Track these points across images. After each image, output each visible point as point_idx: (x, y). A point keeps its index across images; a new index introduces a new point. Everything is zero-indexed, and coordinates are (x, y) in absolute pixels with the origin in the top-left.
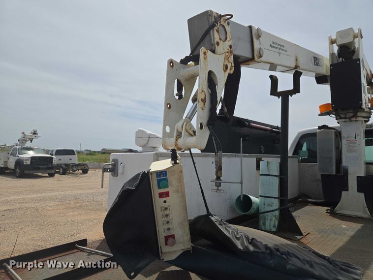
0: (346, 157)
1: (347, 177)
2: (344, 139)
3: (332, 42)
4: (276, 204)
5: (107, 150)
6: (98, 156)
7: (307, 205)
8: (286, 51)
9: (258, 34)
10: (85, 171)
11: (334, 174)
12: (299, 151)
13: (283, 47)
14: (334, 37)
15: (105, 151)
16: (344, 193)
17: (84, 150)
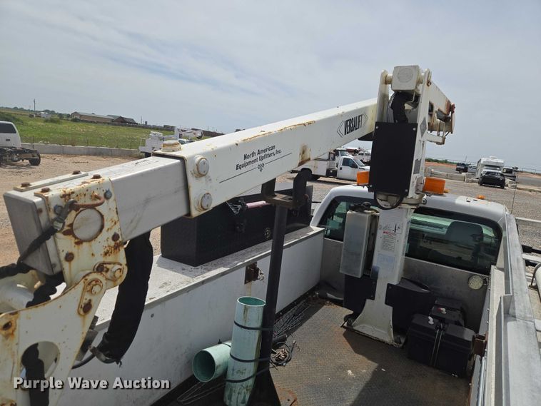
0: (379, 254)
1: (376, 282)
2: (380, 229)
3: (387, 81)
4: (250, 369)
5: (81, 116)
6: (66, 126)
7: (324, 304)
8: (278, 152)
9: (198, 172)
10: (35, 162)
11: (360, 276)
12: (328, 219)
13: (273, 147)
14: (390, 75)
15: (78, 117)
16: (368, 302)
17: (42, 110)
